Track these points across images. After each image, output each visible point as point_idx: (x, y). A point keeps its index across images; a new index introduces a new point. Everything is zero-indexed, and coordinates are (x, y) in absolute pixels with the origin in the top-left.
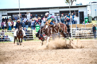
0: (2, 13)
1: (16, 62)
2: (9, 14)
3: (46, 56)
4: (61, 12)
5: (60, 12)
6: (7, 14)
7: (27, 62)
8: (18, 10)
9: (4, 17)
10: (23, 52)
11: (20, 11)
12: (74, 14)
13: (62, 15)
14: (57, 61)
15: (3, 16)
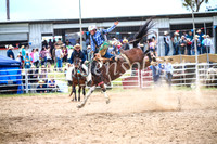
0: (42, 29)
1: (74, 139)
2: (57, 32)
3: (140, 127)
4: (173, 27)
5: (171, 26)
6: (52, 32)
7: (98, 138)
8: (77, 21)
9: (47, 39)
10: (89, 117)
11: (81, 26)
12: (203, 31)
13: (176, 33)
14: (164, 138)
15: (43, 35)
